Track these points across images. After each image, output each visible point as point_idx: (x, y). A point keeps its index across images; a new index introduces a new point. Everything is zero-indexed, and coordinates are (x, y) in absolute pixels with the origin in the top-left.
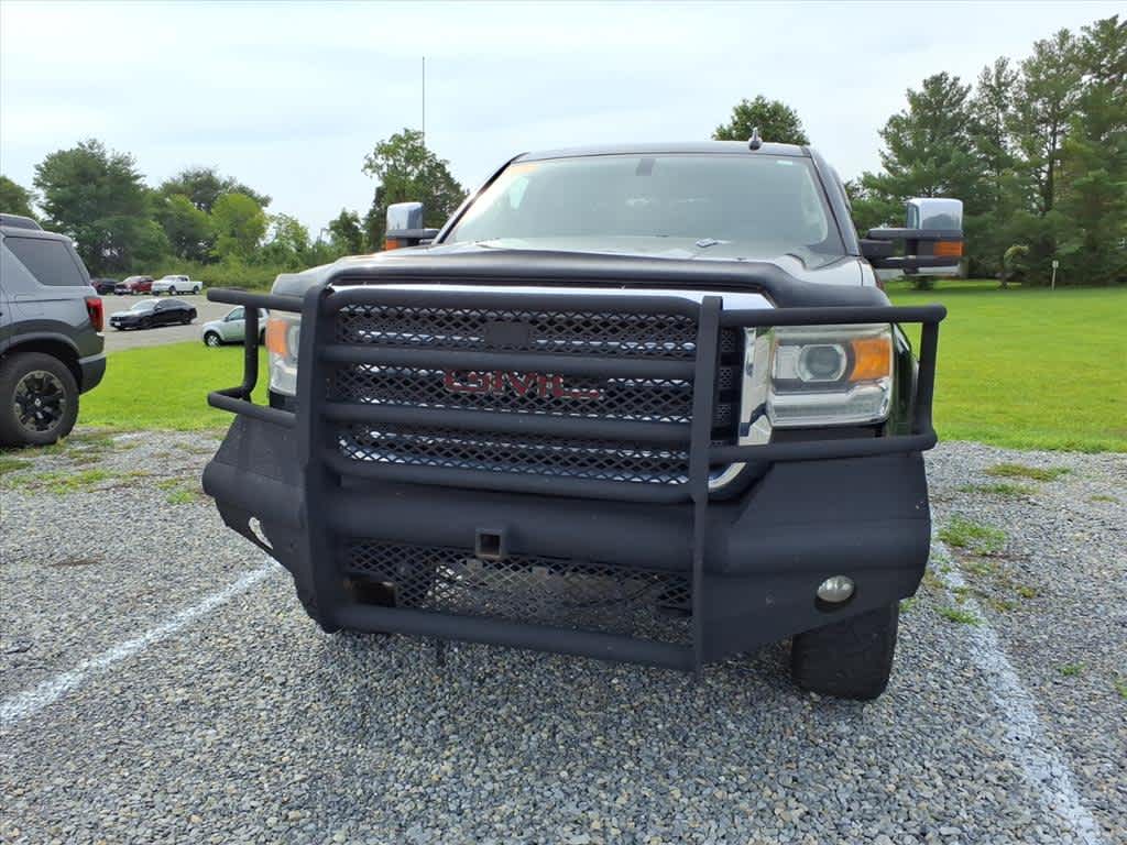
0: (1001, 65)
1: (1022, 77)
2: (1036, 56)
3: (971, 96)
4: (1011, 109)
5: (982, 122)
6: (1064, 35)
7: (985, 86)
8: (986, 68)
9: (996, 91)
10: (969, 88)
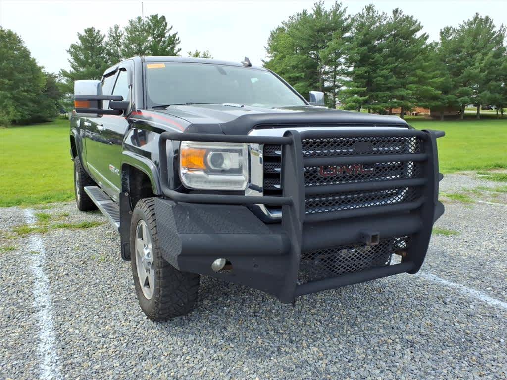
0: (117, 28)
1: (125, 34)
2: (130, 26)
3: (106, 39)
4: (123, 47)
5: (112, 51)
6: (139, 19)
7: (111, 35)
8: (111, 28)
9: (116, 38)
10: (105, 36)
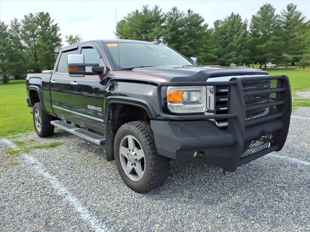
0: (16, 20)
1: (22, 24)
2: (25, 19)
3: (9, 28)
4: (21, 33)
5: (14, 36)
6: (31, 15)
7: (12, 25)
8: (12, 20)
9: (16, 27)
10: (8, 26)
